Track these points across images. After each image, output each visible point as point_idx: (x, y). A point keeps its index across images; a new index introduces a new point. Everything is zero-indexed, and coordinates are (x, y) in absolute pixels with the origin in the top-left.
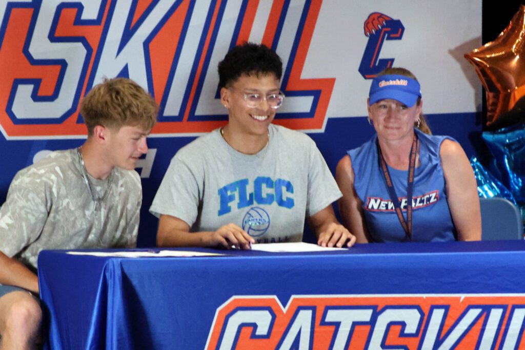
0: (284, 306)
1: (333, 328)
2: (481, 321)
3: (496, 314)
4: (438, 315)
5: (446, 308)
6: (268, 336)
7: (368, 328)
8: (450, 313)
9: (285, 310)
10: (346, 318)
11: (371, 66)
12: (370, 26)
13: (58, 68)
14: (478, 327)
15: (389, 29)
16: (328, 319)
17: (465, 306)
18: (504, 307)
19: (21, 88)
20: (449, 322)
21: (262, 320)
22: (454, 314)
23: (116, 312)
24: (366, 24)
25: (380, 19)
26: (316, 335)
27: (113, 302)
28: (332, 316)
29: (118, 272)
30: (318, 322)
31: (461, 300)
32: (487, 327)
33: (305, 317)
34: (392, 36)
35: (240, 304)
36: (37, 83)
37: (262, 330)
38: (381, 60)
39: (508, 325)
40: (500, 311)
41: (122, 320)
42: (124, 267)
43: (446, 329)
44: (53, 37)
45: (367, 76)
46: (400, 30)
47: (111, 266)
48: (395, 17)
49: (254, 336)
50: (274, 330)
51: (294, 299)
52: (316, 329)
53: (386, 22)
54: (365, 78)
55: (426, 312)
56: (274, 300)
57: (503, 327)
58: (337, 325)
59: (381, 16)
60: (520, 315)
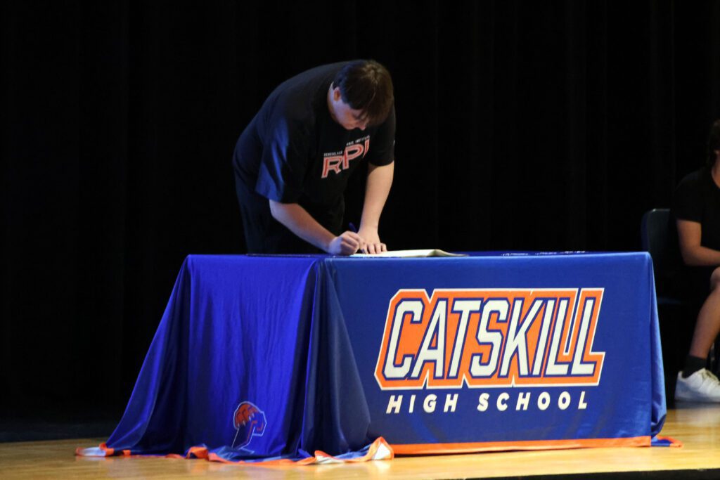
1: (458, 316)
2: (542, 310)
6: (420, 322)
7: (478, 316)
8: (525, 303)
9: (430, 301)
14: (540, 315)
16: (455, 308)
17: (533, 299)
18: (555, 299)
20: (525, 311)
31: (531, 293)
32: (546, 315)
35: (404, 296)
37: (417, 317)
39: (558, 313)
40: (553, 302)
43: (522, 316)
49: (412, 322)
51: (436, 292)
52: (448, 317)
55: (511, 303)
56: (424, 292)
57: (555, 315)
60: (564, 304)
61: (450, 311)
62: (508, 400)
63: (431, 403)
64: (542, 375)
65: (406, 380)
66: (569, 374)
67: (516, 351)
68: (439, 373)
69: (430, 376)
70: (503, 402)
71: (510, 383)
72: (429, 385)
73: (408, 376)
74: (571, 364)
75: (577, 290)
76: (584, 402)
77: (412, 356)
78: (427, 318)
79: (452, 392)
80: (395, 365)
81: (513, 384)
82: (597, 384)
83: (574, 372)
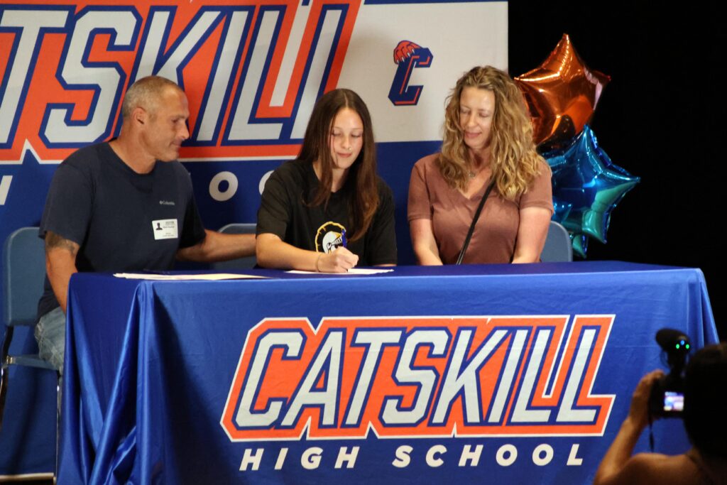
0: (315, 327)
1: (363, 349)
2: (507, 342)
3: (521, 336)
4: (465, 336)
5: (474, 329)
6: (299, 358)
7: (397, 349)
8: (477, 334)
9: (315, 332)
10: (376, 340)
11: (401, 93)
12: (399, 53)
13: (91, 93)
14: (503, 348)
15: (418, 57)
16: (358, 340)
17: (492, 328)
18: (529, 329)
19: (54, 112)
20: (476, 344)
21: (293, 342)
22: (480, 335)
23: (147, 335)
24: (396, 51)
25: (409, 47)
26: (346, 356)
27: (145, 324)
28: (362, 337)
29: (150, 295)
30: (348, 343)
31: (488, 321)
32: (513, 348)
33: (335, 340)
34: (421, 63)
35: (271, 326)
36: (70, 107)
37: (293, 352)
38: (410, 87)
39: (533, 346)
40: (525, 332)
41: (154, 343)
42: (156, 289)
43: (472, 350)
44: (86, 63)
45: (397, 103)
46: (429, 58)
47: (143, 289)
48: (424, 46)
49: (285, 357)
50: (305, 351)
51: (325, 321)
52: (346, 351)
53: (416, 50)
54: (395, 105)
55: (454, 334)
56: (305, 321)
57: (528, 348)
58: (367, 346)
59: (410, 44)
60: (544, 336)
61: (349, 343)
62: (444, 454)
63: (313, 458)
64: (504, 423)
65: (272, 429)
66: (552, 421)
67: (462, 392)
68: (329, 419)
69: (312, 422)
70: (437, 456)
71: (450, 432)
72: (311, 435)
73: (277, 425)
74: (555, 410)
75: (568, 317)
76: (578, 456)
77: (284, 400)
78: (309, 351)
79: (350, 445)
80: (253, 411)
81: (454, 433)
82: (601, 434)
83: (560, 418)
